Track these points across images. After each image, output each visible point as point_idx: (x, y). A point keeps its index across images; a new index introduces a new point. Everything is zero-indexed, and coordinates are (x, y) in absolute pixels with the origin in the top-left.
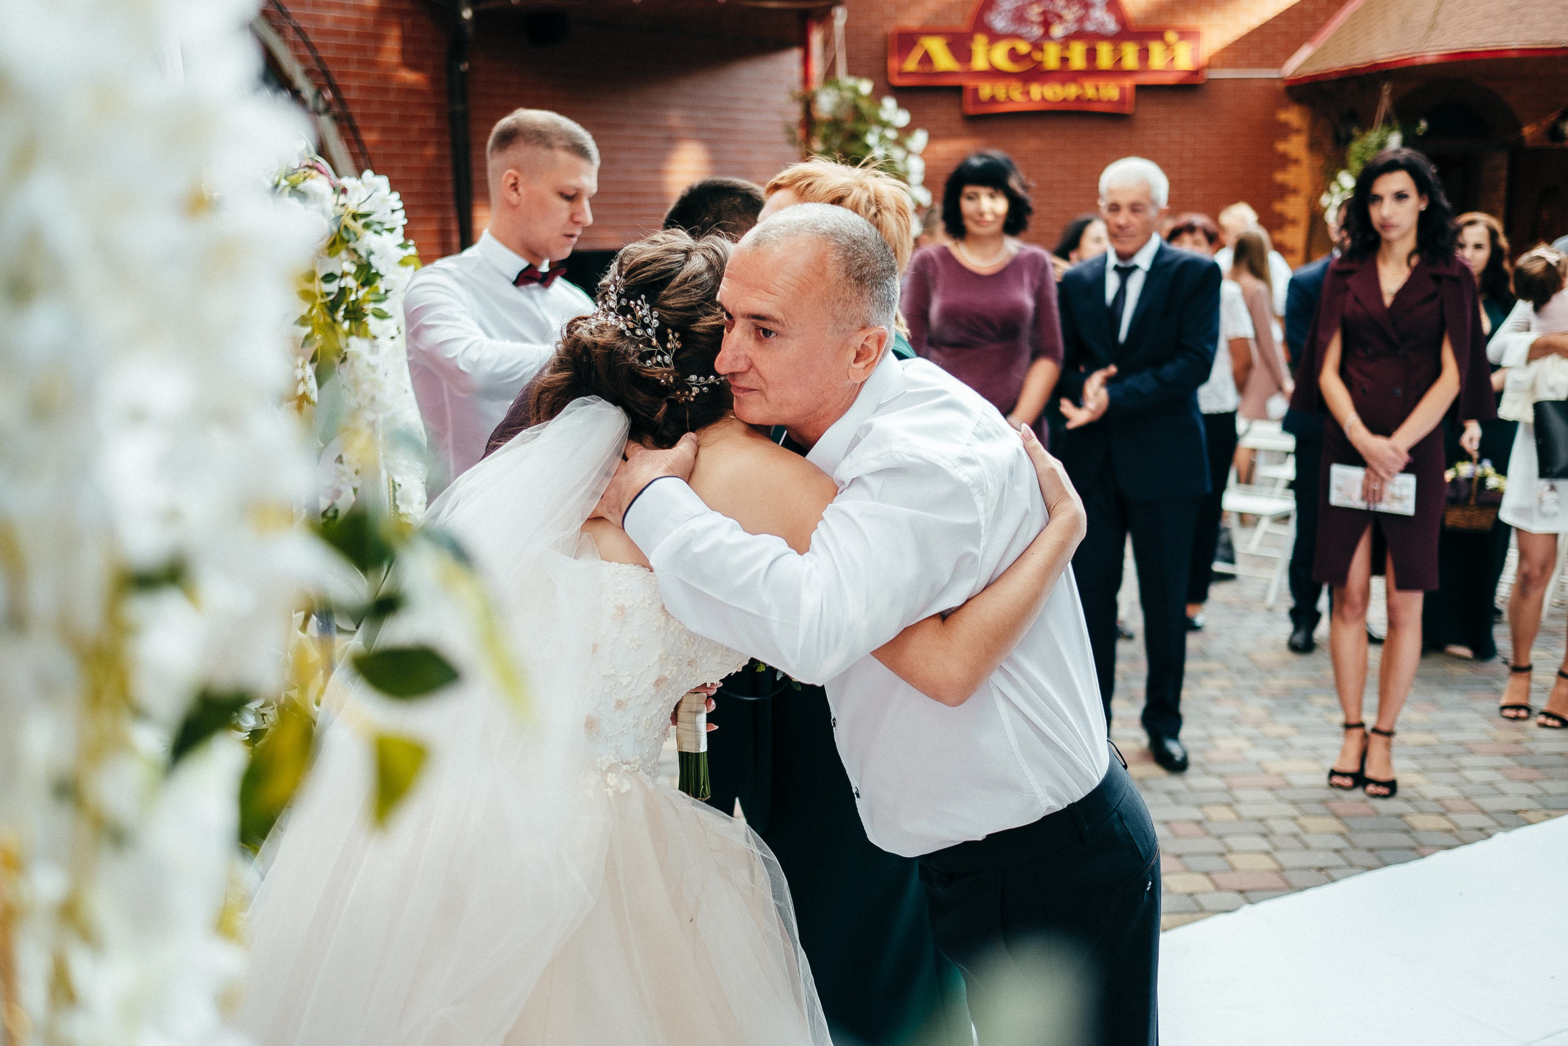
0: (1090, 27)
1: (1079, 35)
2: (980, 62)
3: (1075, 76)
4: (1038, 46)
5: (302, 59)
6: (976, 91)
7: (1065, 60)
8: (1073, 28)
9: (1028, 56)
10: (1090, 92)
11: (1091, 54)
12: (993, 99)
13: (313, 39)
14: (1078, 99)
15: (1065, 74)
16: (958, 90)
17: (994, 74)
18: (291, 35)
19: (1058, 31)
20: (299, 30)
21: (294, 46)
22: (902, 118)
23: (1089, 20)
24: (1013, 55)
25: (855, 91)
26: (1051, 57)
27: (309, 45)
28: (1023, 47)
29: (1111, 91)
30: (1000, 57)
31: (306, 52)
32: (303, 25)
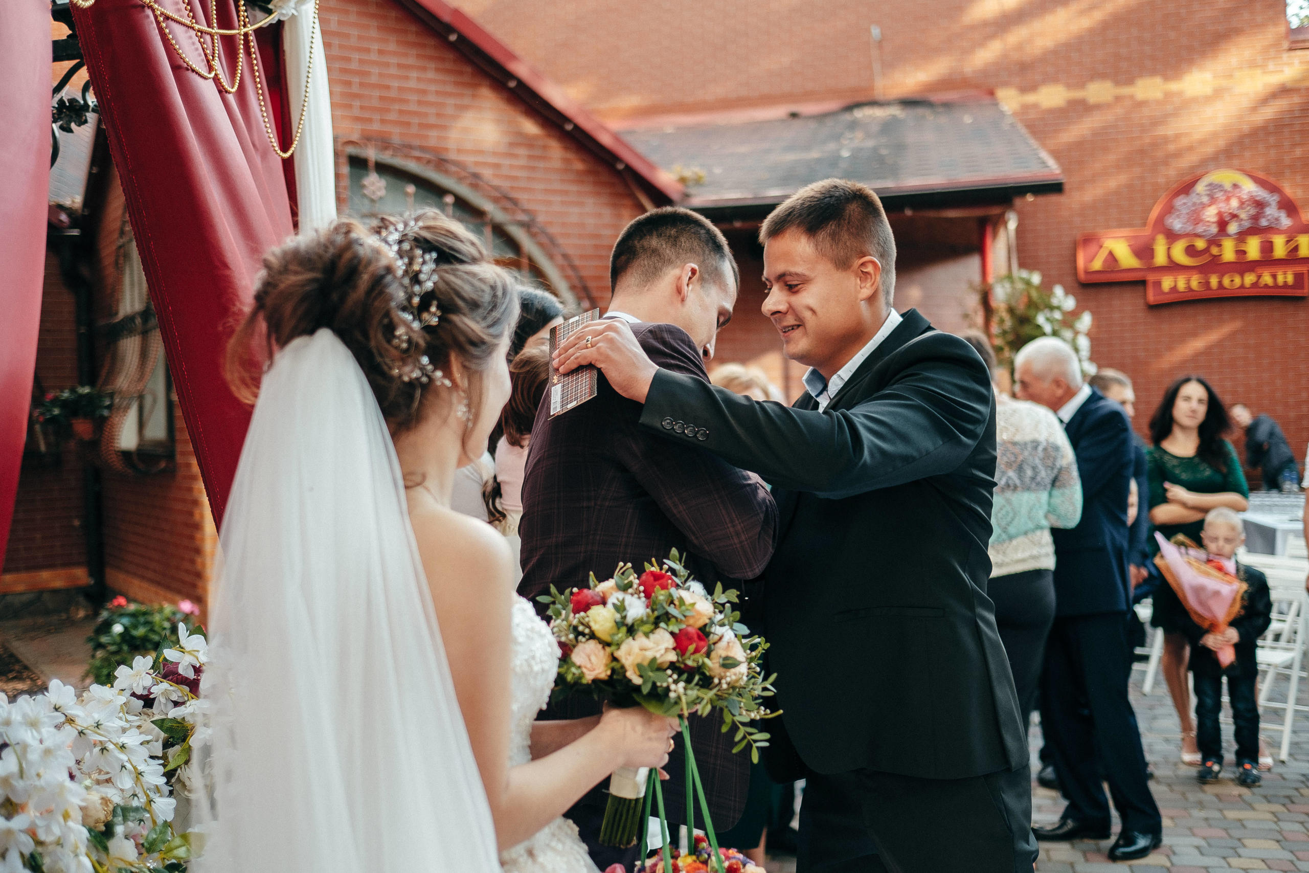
0: (1264, 223)
1: (1254, 230)
2: (1160, 258)
3: (1252, 266)
4: (1214, 241)
5: (567, 278)
6: (1158, 284)
7: (1241, 253)
8: (1247, 224)
9: (1206, 250)
10: (1267, 279)
11: (1267, 248)
12: (1174, 289)
13: (577, 262)
14: (1255, 285)
15: (1243, 265)
16: (1143, 283)
17: (1173, 267)
18: (560, 260)
19: (1233, 228)
20: (565, 256)
21: (562, 268)
22: (1070, 303)
23: (1264, 217)
24: (1191, 251)
25: (1028, 283)
26: (1228, 253)
27: (573, 267)
28: (1200, 244)
29: (1286, 277)
30: (1179, 254)
31: (570, 272)
32: (570, 251)
